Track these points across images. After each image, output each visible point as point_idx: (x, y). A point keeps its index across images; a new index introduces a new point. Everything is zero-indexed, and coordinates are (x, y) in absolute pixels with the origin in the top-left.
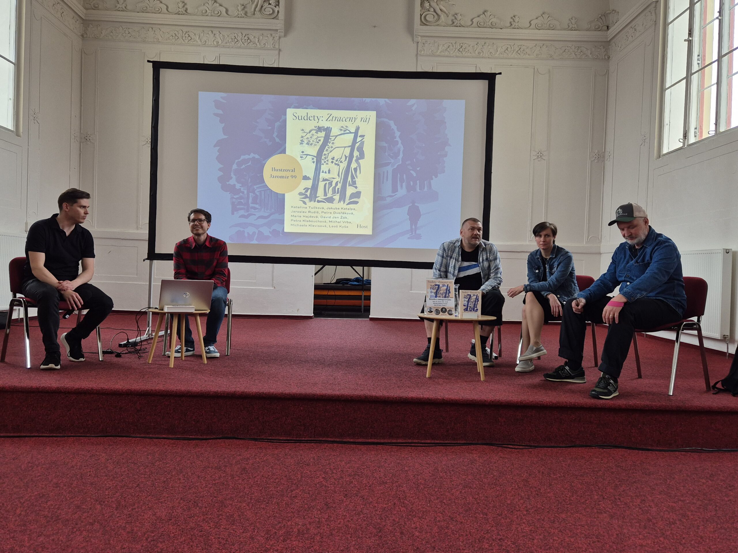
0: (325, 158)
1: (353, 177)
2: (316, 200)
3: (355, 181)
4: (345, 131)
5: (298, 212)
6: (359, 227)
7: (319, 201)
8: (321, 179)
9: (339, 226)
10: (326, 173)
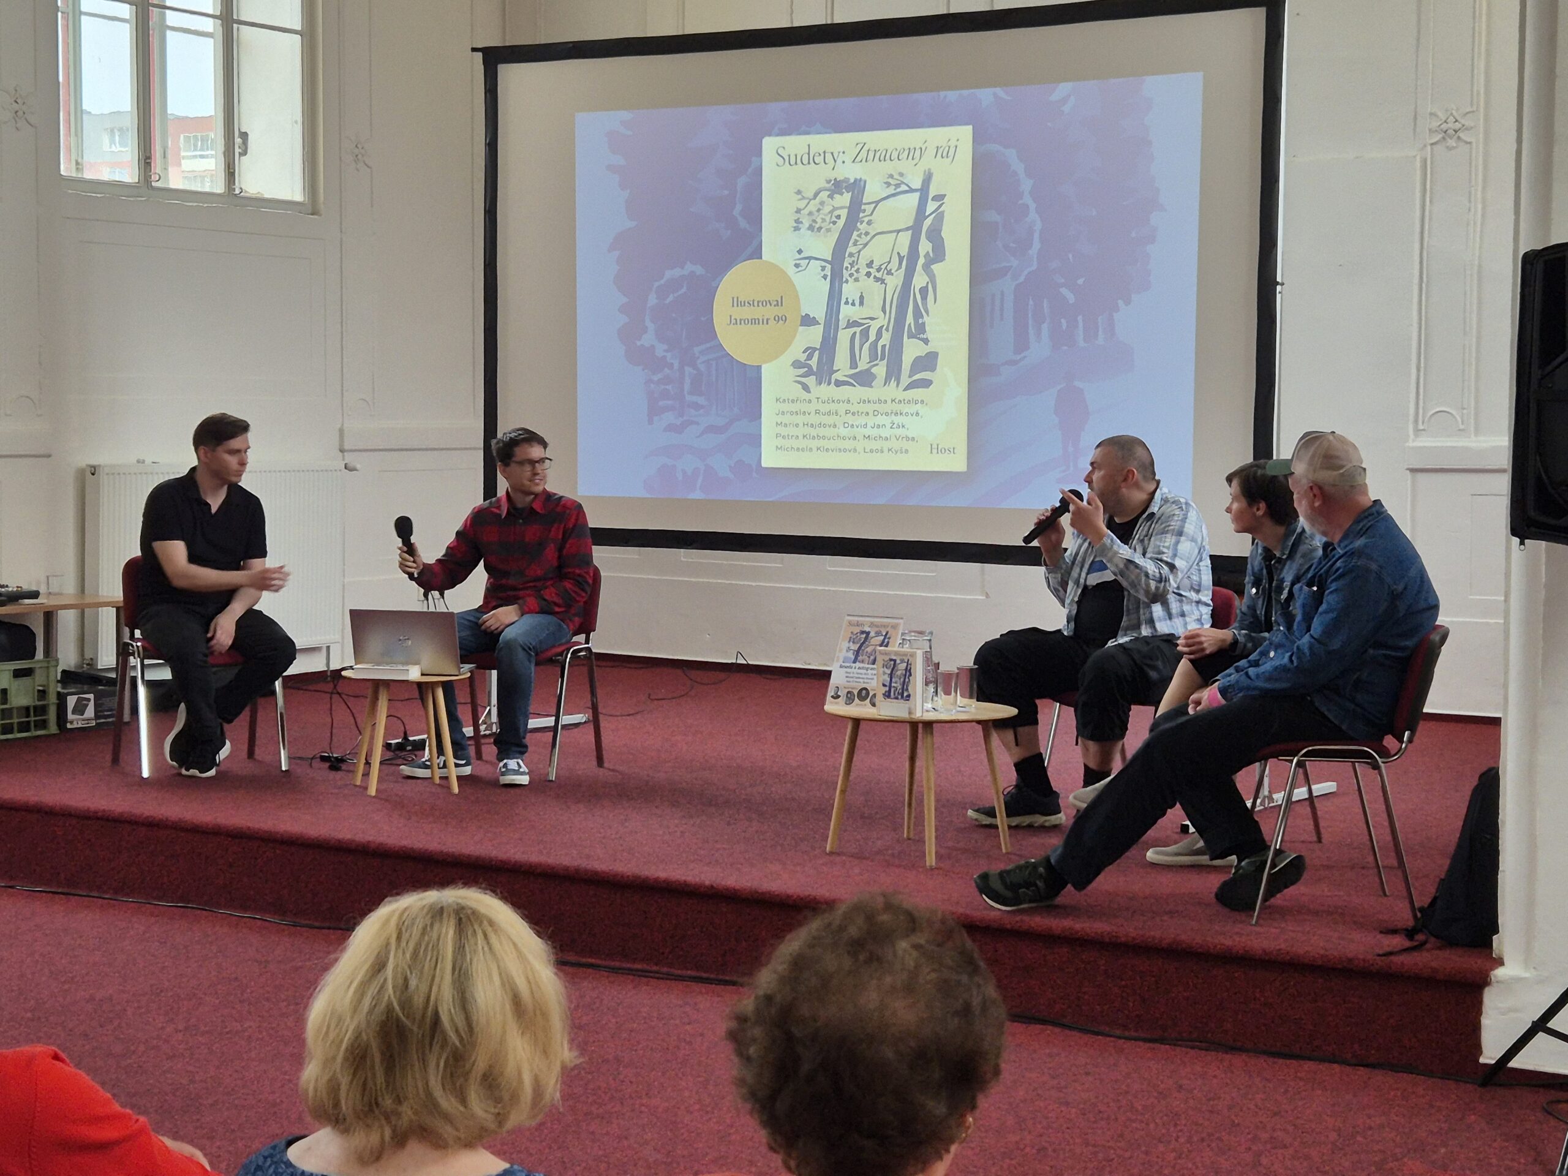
0: (852, 265)
2: (833, 381)
3: (924, 324)
4: (897, 186)
5: (792, 413)
6: (935, 451)
7: (838, 383)
8: (842, 323)
9: (885, 450)
10: (853, 304)
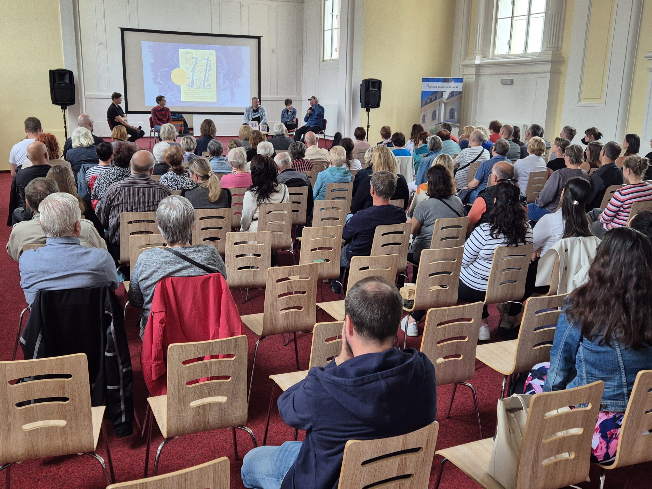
0: (196, 70)
1: (208, 78)
3: (209, 80)
4: (203, 59)
5: (186, 93)
6: (211, 99)
7: (194, 88)
8: (195, 79)
9: (203, 98)
10: (197, 76)
